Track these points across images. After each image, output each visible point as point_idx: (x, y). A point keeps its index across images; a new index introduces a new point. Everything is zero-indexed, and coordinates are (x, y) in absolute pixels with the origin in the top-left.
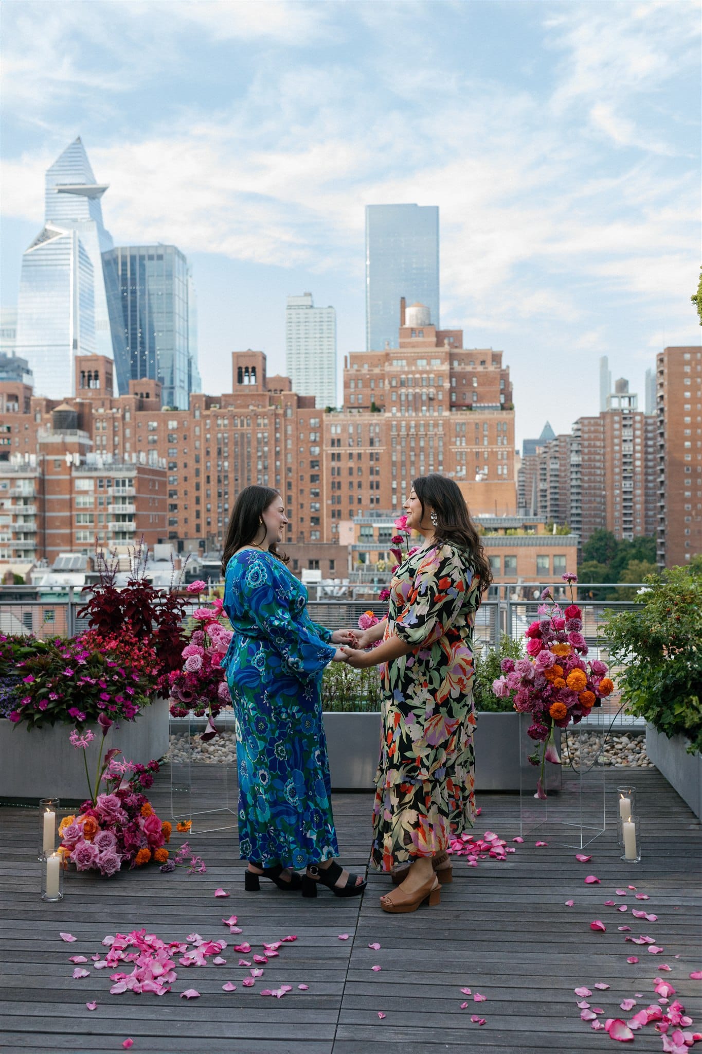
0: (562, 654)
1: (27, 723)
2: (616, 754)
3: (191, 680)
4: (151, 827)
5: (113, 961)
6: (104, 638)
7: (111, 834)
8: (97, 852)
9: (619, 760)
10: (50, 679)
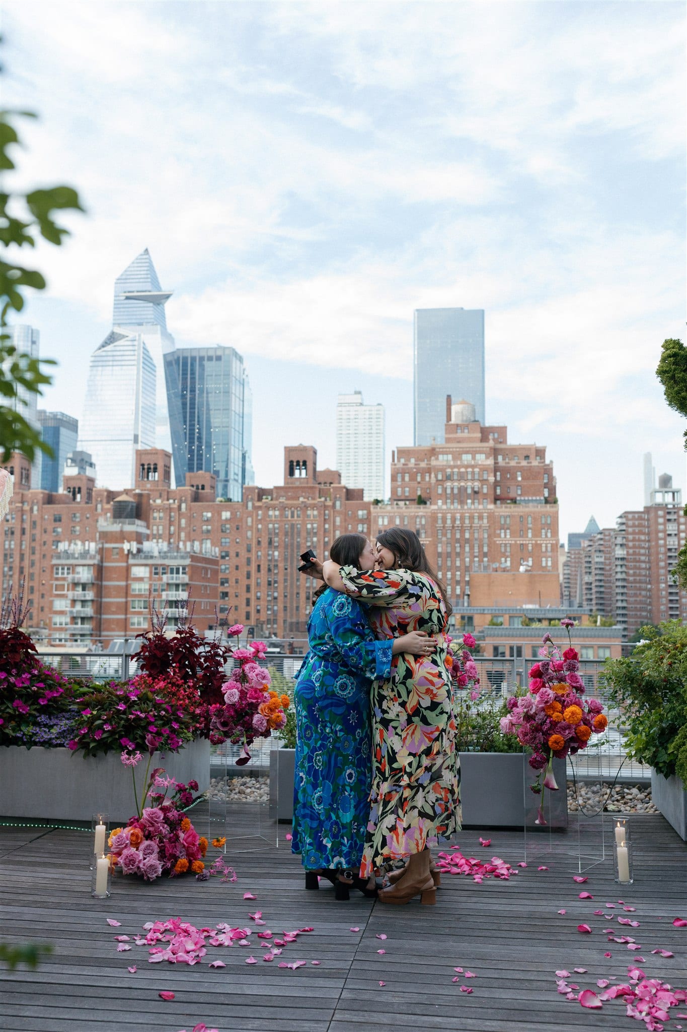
0: (560, 692)
1: (83, 752)
2: (625, 803)
3: (229, 711)
4: (190, 839)
5: (152, 940)
6: (154, 679)
7: (154, 844)
8: (141, 857)
9: (628, 808)
10: (105, 713)
